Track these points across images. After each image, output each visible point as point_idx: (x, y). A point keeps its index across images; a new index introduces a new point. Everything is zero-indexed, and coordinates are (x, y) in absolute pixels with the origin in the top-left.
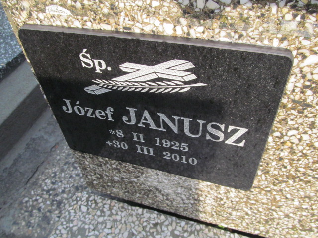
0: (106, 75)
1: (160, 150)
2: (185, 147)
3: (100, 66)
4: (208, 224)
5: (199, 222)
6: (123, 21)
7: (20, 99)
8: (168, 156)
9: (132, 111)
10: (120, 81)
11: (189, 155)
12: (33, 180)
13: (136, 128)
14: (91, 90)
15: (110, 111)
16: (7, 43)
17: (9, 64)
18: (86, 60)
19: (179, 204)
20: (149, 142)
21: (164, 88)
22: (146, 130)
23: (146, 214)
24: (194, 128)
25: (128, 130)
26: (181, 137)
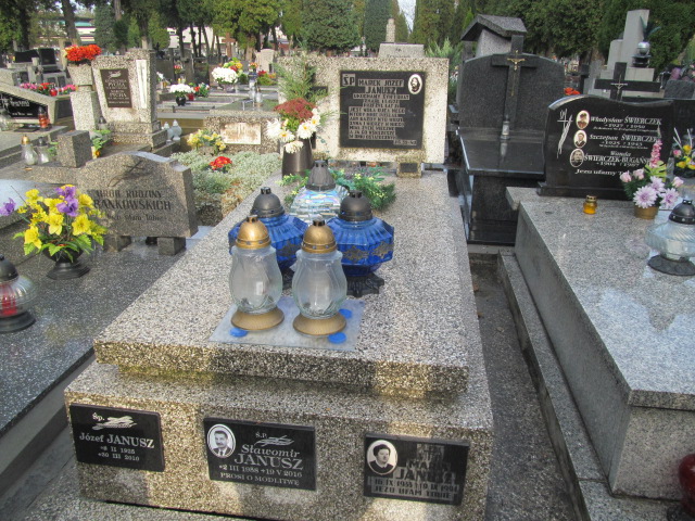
0: (102, 422)
1: (123, 455)
2: (133, 451)
3: (100, 418)
4: (153, 507)
5: (149, 507)
6: (110, 403)
7: (26, 442)
8: (127, 458)
9: (111, 436)
10: (107, 424)
11: (135, 455)
12: (32, 505)
13: (112, 444)
14: (95, 428)
15: (102, 437)
16: (14, 396)
17: (19, 414)
18: (95, 416)
19: (137, 493)
20: (119, 452)
21: (123, 426)
22: (117, 445)
23: (118, 506)
24: (135, 441)
25: (109, 446)
26: (131, 447)
